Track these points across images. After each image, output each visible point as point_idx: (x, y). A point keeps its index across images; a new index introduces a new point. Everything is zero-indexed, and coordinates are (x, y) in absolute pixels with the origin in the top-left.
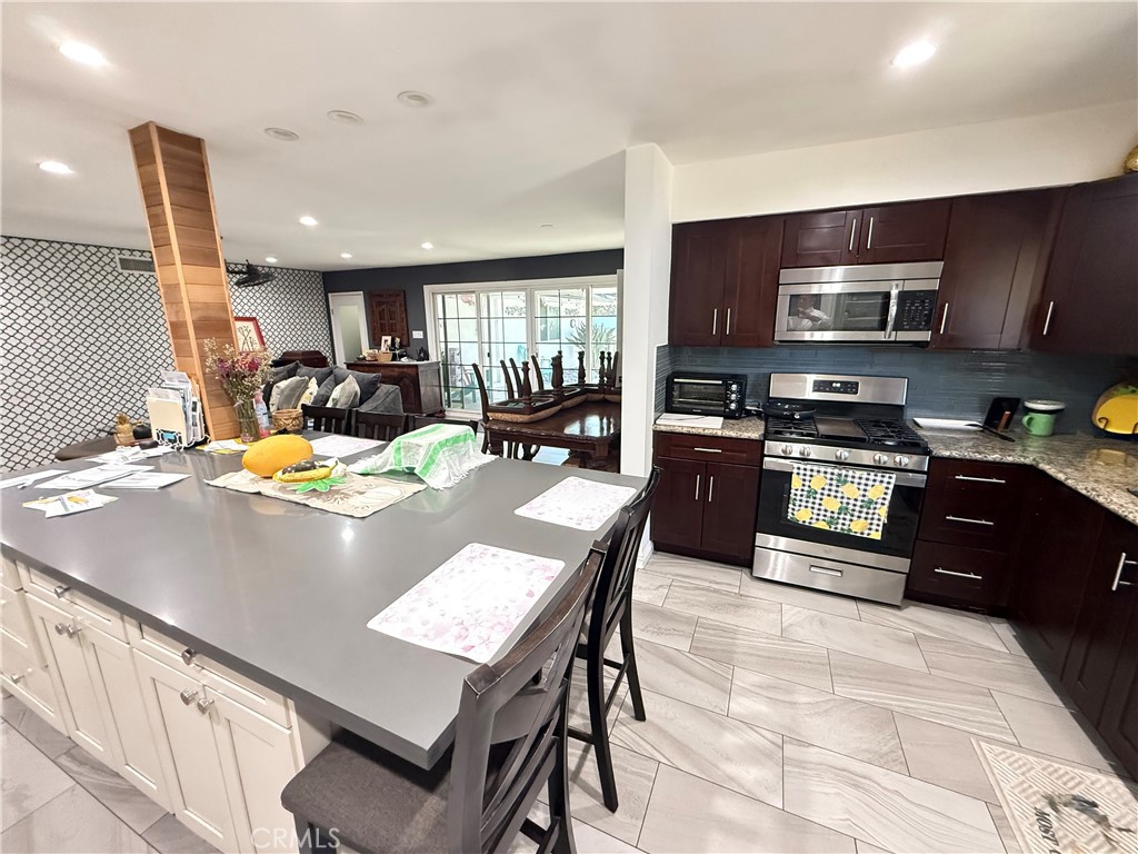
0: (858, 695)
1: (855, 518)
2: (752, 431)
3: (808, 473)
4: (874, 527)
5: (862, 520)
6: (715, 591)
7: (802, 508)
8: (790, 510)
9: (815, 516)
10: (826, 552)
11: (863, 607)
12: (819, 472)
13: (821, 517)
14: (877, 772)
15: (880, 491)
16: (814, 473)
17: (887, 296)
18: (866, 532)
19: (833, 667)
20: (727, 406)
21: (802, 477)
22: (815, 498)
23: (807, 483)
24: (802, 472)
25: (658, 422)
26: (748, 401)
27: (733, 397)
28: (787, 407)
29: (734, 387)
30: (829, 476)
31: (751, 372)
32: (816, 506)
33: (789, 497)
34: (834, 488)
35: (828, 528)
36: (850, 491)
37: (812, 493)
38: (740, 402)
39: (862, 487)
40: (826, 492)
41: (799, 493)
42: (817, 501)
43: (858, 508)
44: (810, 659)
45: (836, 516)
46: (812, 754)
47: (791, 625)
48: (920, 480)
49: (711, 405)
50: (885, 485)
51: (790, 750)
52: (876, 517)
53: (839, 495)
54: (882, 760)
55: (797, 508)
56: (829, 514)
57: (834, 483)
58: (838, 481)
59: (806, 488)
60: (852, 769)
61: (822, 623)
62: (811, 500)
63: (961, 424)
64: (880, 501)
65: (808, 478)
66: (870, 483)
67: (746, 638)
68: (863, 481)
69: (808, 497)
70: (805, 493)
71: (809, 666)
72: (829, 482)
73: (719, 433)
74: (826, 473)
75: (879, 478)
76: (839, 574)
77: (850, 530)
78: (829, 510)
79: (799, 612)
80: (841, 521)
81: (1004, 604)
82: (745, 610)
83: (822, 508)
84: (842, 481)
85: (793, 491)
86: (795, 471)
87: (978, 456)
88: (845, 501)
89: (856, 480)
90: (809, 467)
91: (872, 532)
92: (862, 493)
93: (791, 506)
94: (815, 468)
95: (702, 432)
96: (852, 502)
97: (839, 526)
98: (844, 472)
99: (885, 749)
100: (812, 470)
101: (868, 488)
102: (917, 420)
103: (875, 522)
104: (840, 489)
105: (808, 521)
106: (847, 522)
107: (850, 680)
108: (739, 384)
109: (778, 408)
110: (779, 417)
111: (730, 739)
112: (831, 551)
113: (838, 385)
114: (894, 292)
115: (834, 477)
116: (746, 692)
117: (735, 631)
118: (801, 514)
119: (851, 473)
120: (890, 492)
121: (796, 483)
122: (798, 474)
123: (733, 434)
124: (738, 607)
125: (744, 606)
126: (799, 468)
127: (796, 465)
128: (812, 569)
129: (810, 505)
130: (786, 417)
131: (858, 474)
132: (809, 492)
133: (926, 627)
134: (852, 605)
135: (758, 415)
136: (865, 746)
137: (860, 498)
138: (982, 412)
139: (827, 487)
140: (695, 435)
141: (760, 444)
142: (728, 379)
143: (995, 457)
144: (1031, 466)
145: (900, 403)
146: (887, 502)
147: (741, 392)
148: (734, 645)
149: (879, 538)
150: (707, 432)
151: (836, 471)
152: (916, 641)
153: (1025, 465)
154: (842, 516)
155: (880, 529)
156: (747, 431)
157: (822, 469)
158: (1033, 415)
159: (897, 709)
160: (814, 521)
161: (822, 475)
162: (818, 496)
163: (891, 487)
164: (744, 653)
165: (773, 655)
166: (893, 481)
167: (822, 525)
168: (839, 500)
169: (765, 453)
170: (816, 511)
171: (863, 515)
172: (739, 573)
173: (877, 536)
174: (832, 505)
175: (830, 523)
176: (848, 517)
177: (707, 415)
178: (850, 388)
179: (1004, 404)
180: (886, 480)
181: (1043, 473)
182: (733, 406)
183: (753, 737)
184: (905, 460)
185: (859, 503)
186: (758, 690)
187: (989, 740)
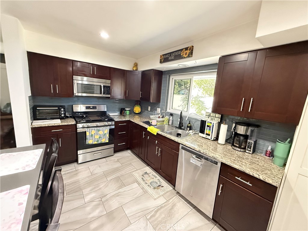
0: (112, 178)
1: (103, 139)
2: (72, 122)
3: (90, 130)
4: (107, 139)
5: (104, 138)
6: (68, 173)
7: (90, 140)
8: (87, 142)
9: (94, 141)
10: (97, 149)
11: (106, 158)
12: (93, 130)
13: (95, 141)
14: (121, 190)
15: (107, 131)
16: (92, 130)
17: (101, 86)
18: (105, 141)
19: (106, 174)
20: (60, 115)
21: (89, 132)
22: (93, 136)
23: (90, 133)
24: (89, 131)
25: (33, 124)
26: (67, 113)
27: (62, 112)
28: (79, 114)
29: (62, 109)
30: (95, 130)
31: (66, 105)
32: (94, 138)
33: (86, 138)
34: (97, 133)
35: (97, 143)
36: (101, 132)
37: (92, 135)
38: (65, 114)
39: (103, 131)
40: (95, 134)
41: (89, 136)
42: (94, 137)
43: (103, 136)
44: (100, 176)
45: (98, 139)
46: (108, 196)
47: (93, 171)
48: (113, 127)
49: (54, 116)
50: (107, 129)
51: (103, 200)
52: (107, 137)
53: (98, 134)
54: (120, 187)
55: (89, 140)
56: (97, 139)
57: (97, 131)
58: (98, 131)
59: (90, 135)
60: (116, 193)
61: (100, 166)
62: (92, 137)
63: (116, 114)
64: (107, 133)
65: (90, 132)
66: (105, 130)
67: (82, 181)
68: (103, 130)
69: (91, 137)
70: (90, 136)
71: (100, 178)
72: (96, 131)
73: (61, 124)
74: (95, 129)
75: (106, 128)
76: (101, 153)
77: (102, 142)
78: (97, 138)
79: (93, 167)
80: (100, 140)
81: (129, 147)
82: (79, 174)
83: (95, 138)
84: (99, 131)
85: (87, 136)
86: (87, 131)
87: (122, 120)
88: (100, 135)
89: (102, 130)
90: (90, 129)
91: (106, 141)
92: (103, 132)
93: (87, 140)
94: (92, 129)
95: (54, 125)
96: (101, 135)
97: (99, 142)
98: (99, 128)
99: (120, 185)
100: (91, 130)
101: (104, 131)
102: (109, 114)
103: (107, 138)
104: (98, 133)
105: (92, 143)
106: (101, 140)
107: (110, 175)
108: (64, 108)
109: (77, 115)
110: (79, 117)
111: (88, 209)
112: (98, 148)
113: (92, 107)
114: (102, 86)
115: (97, 130)
116: (88, 194)
117: (78, 181)
118: (90, 141)
119: (100, 128)
120: (109, 131)
121: (87, 134)
122: (88, 131)
123: (66, 124)
124: (77, 174)
125: (79, 173)
126: (88, 130)
127: (87, 129)
128: (94, 155)
129: (92, 139)
130: (81, 117)
131: (102, 128)
132: (91, 135)
133: (119, 157)
134: (104, 159)
135: (71, 117)
136: (117, 187)
137: (103, 134)
138: (119, 111)
139: (95, 133)
140: (51, 126)
141: (75, 125)
142: (60, 107)
143: (124, 120)
144: (129, 120)
145: (105, 111)
146: (108, 133)
147: (64, 111)
148: (80, 184)
149: (108, 142)
150: (56, 125)
151: (97, 128)
152: (118, 161)
153: (128, 120)
154: (100, 139)
155: (108, 139)
156: (70, 122)
157: (94, 129)
158: (127, 111)
159: (119, 176)
160: (93, 142)
161: (94, 130)
162: (94, 136)
163: (109, 129)
164: (84, 185)
165: (91, 181)
166: (109, 128)
167: (96, 143)
168: (99, 135)
169: (77, 127)
170: (93, 140)
171: (104, 137)
172: (74, 164)
173: (107, 141)
174: (97, 137)
175: (97, 142)
176: (101, 139)
177: (53, 119)
178: (94, 108)
179: (123, 109)
180: (108, 128)
181: (131, 121)
182: (63, 115)
183: (94, 203)
184: (110, 123)
185: (103, 135)
186: (90, 192)
187: (133, 172)
